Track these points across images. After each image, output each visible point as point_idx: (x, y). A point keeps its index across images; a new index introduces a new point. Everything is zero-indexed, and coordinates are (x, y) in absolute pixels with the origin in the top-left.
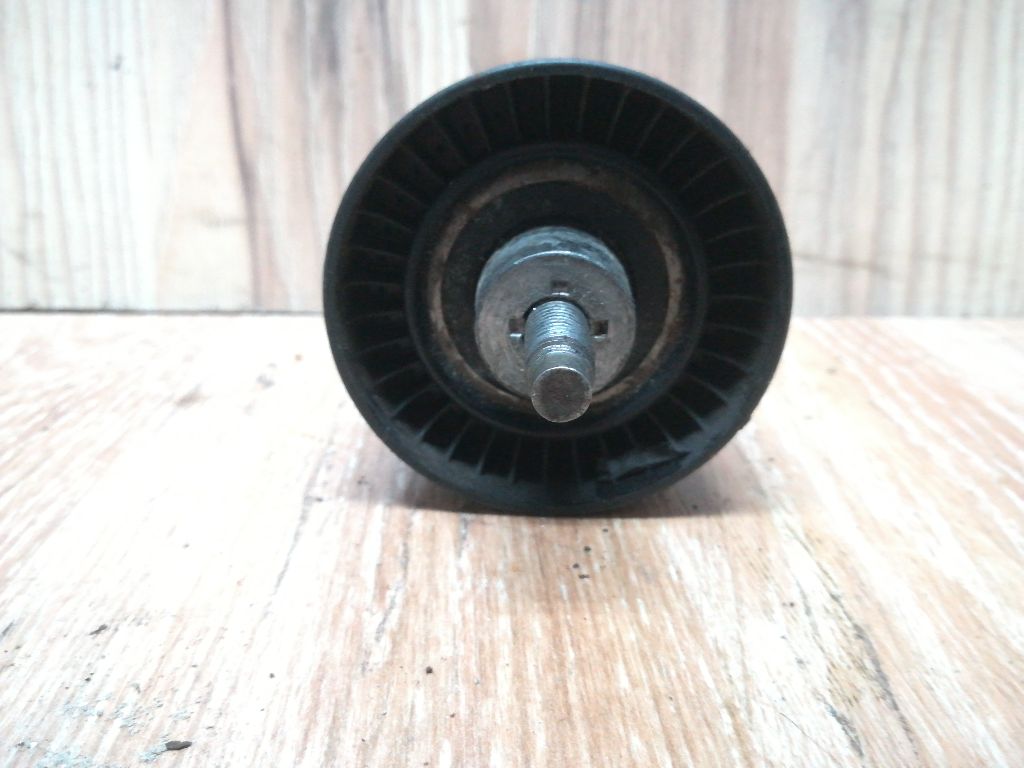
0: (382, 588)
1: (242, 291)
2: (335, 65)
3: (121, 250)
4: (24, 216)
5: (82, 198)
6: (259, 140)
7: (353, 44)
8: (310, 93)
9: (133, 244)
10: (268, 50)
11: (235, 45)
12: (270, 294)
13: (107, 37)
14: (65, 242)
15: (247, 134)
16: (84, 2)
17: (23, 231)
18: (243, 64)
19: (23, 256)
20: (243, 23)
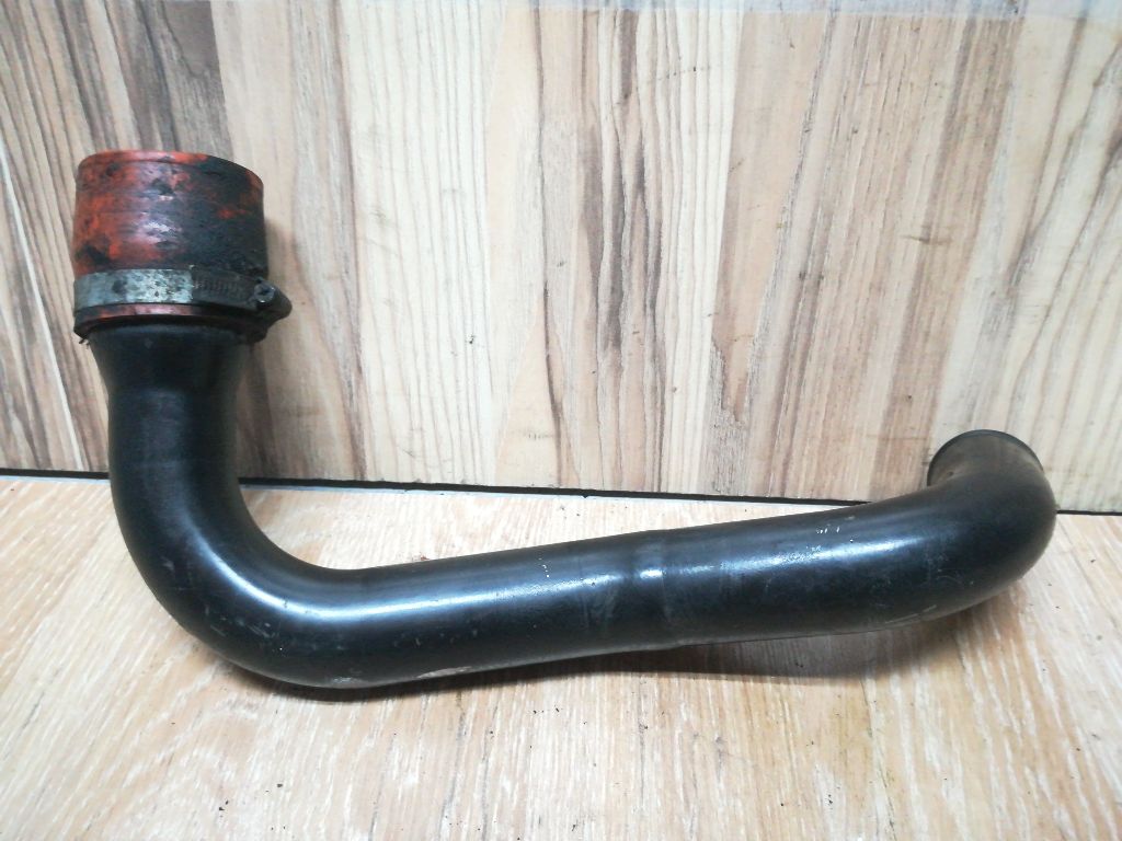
1: (550, 476)
2: (617, 342)
3: (473, 451)
4: (412, 430)
5: (448, 421)
6: (565, 387)
7: (631, 330)
8: (600, 361)
9: (481, 447)
10: (573, 332)
11: (551, 329)
12: (568, 479)
13: (464, 324)
14: (438, 446)
15: (557, 384)
16: (449, 300)
17: (411, 438)
18: (555, 342)
19: (411, 454)
20: (555, 315)
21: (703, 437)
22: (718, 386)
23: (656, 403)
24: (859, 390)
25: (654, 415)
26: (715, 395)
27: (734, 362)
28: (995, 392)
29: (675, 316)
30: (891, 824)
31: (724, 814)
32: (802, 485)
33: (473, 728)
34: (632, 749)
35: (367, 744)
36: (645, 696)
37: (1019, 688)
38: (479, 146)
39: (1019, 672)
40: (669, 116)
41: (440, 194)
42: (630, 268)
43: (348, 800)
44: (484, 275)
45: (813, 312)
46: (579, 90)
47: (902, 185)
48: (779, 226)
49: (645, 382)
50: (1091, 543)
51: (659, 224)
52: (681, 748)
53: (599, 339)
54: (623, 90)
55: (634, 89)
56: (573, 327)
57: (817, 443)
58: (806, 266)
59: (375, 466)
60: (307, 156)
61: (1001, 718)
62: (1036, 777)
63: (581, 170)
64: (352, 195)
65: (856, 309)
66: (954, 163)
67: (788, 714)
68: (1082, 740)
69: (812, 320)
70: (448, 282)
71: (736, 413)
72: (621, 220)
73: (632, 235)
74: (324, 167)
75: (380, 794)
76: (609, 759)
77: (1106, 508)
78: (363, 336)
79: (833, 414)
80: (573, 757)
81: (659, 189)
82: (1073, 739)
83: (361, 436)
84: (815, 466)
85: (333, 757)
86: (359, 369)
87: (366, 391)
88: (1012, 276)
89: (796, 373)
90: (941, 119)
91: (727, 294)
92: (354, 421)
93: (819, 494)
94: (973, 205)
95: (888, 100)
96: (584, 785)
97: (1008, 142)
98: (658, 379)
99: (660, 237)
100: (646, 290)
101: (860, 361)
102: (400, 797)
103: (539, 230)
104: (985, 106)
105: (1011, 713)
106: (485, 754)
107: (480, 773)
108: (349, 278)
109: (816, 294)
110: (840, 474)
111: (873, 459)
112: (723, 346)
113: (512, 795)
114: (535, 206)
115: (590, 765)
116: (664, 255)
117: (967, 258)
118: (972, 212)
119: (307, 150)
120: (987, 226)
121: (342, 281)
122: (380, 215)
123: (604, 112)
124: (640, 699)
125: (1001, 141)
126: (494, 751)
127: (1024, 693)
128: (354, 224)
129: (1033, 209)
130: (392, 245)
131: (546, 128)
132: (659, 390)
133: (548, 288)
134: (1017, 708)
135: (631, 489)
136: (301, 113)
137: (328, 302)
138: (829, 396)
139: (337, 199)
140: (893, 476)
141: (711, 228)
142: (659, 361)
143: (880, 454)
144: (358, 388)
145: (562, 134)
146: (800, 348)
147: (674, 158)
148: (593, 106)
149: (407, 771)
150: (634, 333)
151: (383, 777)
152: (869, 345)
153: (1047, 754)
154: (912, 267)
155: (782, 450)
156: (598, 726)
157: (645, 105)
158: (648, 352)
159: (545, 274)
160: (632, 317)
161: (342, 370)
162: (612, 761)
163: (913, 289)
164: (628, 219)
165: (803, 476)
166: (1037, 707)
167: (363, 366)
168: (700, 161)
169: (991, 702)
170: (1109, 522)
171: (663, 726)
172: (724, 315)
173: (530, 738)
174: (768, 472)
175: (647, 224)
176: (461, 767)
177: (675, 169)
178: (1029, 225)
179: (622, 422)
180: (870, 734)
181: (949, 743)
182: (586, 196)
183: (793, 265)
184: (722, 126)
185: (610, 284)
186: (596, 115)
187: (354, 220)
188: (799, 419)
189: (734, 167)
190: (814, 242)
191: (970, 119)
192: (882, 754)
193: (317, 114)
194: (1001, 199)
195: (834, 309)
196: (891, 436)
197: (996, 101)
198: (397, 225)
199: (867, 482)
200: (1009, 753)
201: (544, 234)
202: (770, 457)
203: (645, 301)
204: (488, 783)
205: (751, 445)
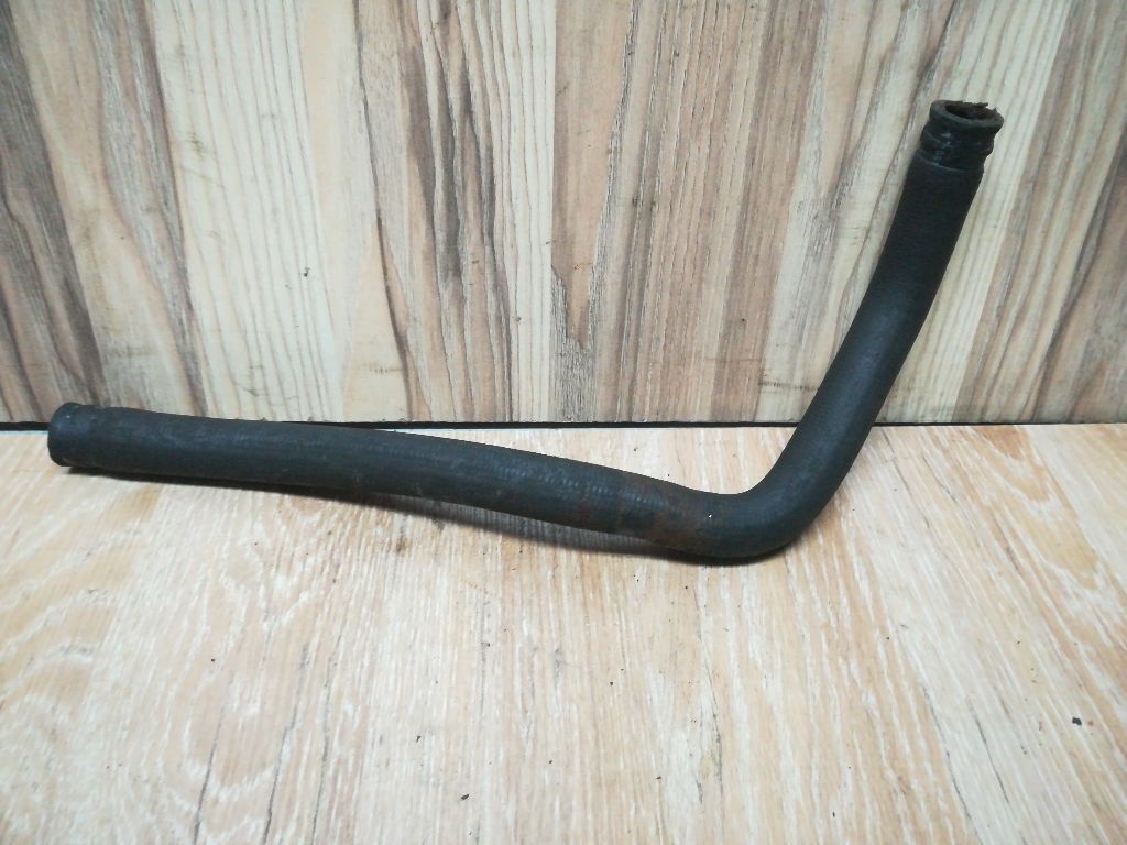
0: (526, 711)
1: (401, 410)
2: (458, 271)
3: (318, 388)
4: (251, 367)
5: (289, 357)
6: (407, 319)
7: (470, 259)
8: (441, 290)
9: (326, 384)
10: (411, 263)
11: (387, 260)
12: (419, 413)
13: (297, 255)
14: (280, 384)
15: (400, 316)
16: (278, 231)
17: (251, 376)
18: (394, 272)
19: (253, 392)
20: (392, 246)
21: (550, 365)
22: (561, 315)
23: (501, 333)
24: (696, 315)
25: (500, 344)
26: (559, 324)
27: (576, 291)
28: (822, 314)
29: (514, 245)
30: (715, 716)
31: (559, 719)
32: (647, 409)
33: (317, 657)
34: (474, 665)
35: (208, 679)
36: (489, 616)
37: (837, 587)
38: (296, 70)
39: (838, 572)
40: (491, 38)
41: (259, 121)
42: (464, 196)
43: (187, 733)
44: (313, 204)
45: (647, 239)
46: (397, 10)
47: (725, 110)
48: (609, 152)
49: (489, 311)
50: (913, 452)
51: (490, 149)
52: (522, 661)
53: (439, 270)
54: (442, 9)
55: (453, 9)
56: (411, 256)
57: (659, 367)
58: (638, 192)
59: (216, 406)
60: (111, 79)
61: (819, 614)
62: (849, 665)
63: (405, 93)
64: (164, 120)
65: (689, 234)
66: (773, 86)
67: (624, 623)
68: (891, 631)
69: (648, 246)
70: (275, 211)
71: (581, 342)
72: (450, 146)
73: (463, 162)
74: (130, 92)
75: (220, 726)
76: (451, 677)
77: (929, 419)
78: (189, 270)
79: (672, 339)
80: (416, 677)
81: (487, 112)
82: (883, 630)
83: (199, 375)
84: (658, 391)
85: (171, 694)
86: (190, 306)
87: (199, 330)
88: (832, 199)
89: (635, 298)
90: (759, 43)
91: (563, 221)
92: (189, 360)
93: (663, 416)
94: (793, 129)
95: (707, 25)
96: (426, 703)
97: (824, 66)
98: (502, 308)
99: (492, 163)
100: (482, 216)
101: (695, 286)
102: (240, 727)
103: (367, 157)
104: (800, 28)
105: (828, 610)
106: (328, 681)
107: (322, 698)
108: (168, 209)
109: (650, 220)
110: (682, 397)
111: (713, 381)
112: (563, 273)
113: (354, 718)
114: (361, 131)
115: (433, 683)
116: (497, 181)
117: (791, 181)
118: (792, 136)
119: (110, 72)
120: (808, 149)
121: (162, 214)
122: (196, 142)
123: (424, 32)
124: (483, 619)
125: (817, 66)
126: (337, 677)
127: (842, 590)
128: (169, 152)
129: (850, 133)
130: (213, 173)
131: (365, 49)
132: (503, 320)
133: (382, 217)
134: (835, 605)
135: (484, 420)
136: (99, 33)
137: (149, 236)
138: (667, 322)
139: (148, 125)
140: (731, 397)
141: (542, 153)
142: (501, 291)
143: (719, 377)
144: (190, 326)
145: (383, 55)
146: (637, 274)
147: (499, 80)
148: (412, 25)
149: (248, 702)
150: (474, 262)
151: (223, 710)
152: (702, 271)
153: (859, 646)
154: (738, 193)
155: (626, 375)
156: (441, 647)
157: (466, 25)
158: (489, 282)
159: (377, 203)
160: (470, 246)
161: (171, 307)
162: (454, 678)
163: (741, 214)
164: (458, 144)
165: (648, 399)
166: (853, 604)
167: (193, 304)
168: (527, 84)
169: (812, 601)
170: (930, 432)
171: (504, 642)
172: (562, 242)
173: (373, 664)
174: (615, 398)
175: (478, 150)
176: (303, 696)
177: (502, 91)
178: (846, 148)
179: (469, 353)
180: (700, 636)
181: (770, 639)
182: (412, 120)
183: (625, 191)
184: (545, 49)
185: (445, 212)
186: (415, 35)
187: (168, 148)
188: (641, 344)
189: (561, 91)
190: (645, 167)
191: (786, 42)
192: (709, 653)
193: (118, 33)
194: (819, 121)
195: (668, 234)
196: (728, 358)
197: (810, 24)
198: (215, 153)
199: (709, 404)
200: (825, 646)
201: (372, 162)
202: (616, 384)
203: (482, 229)
204: (330, 708)
205: (597, 373)
